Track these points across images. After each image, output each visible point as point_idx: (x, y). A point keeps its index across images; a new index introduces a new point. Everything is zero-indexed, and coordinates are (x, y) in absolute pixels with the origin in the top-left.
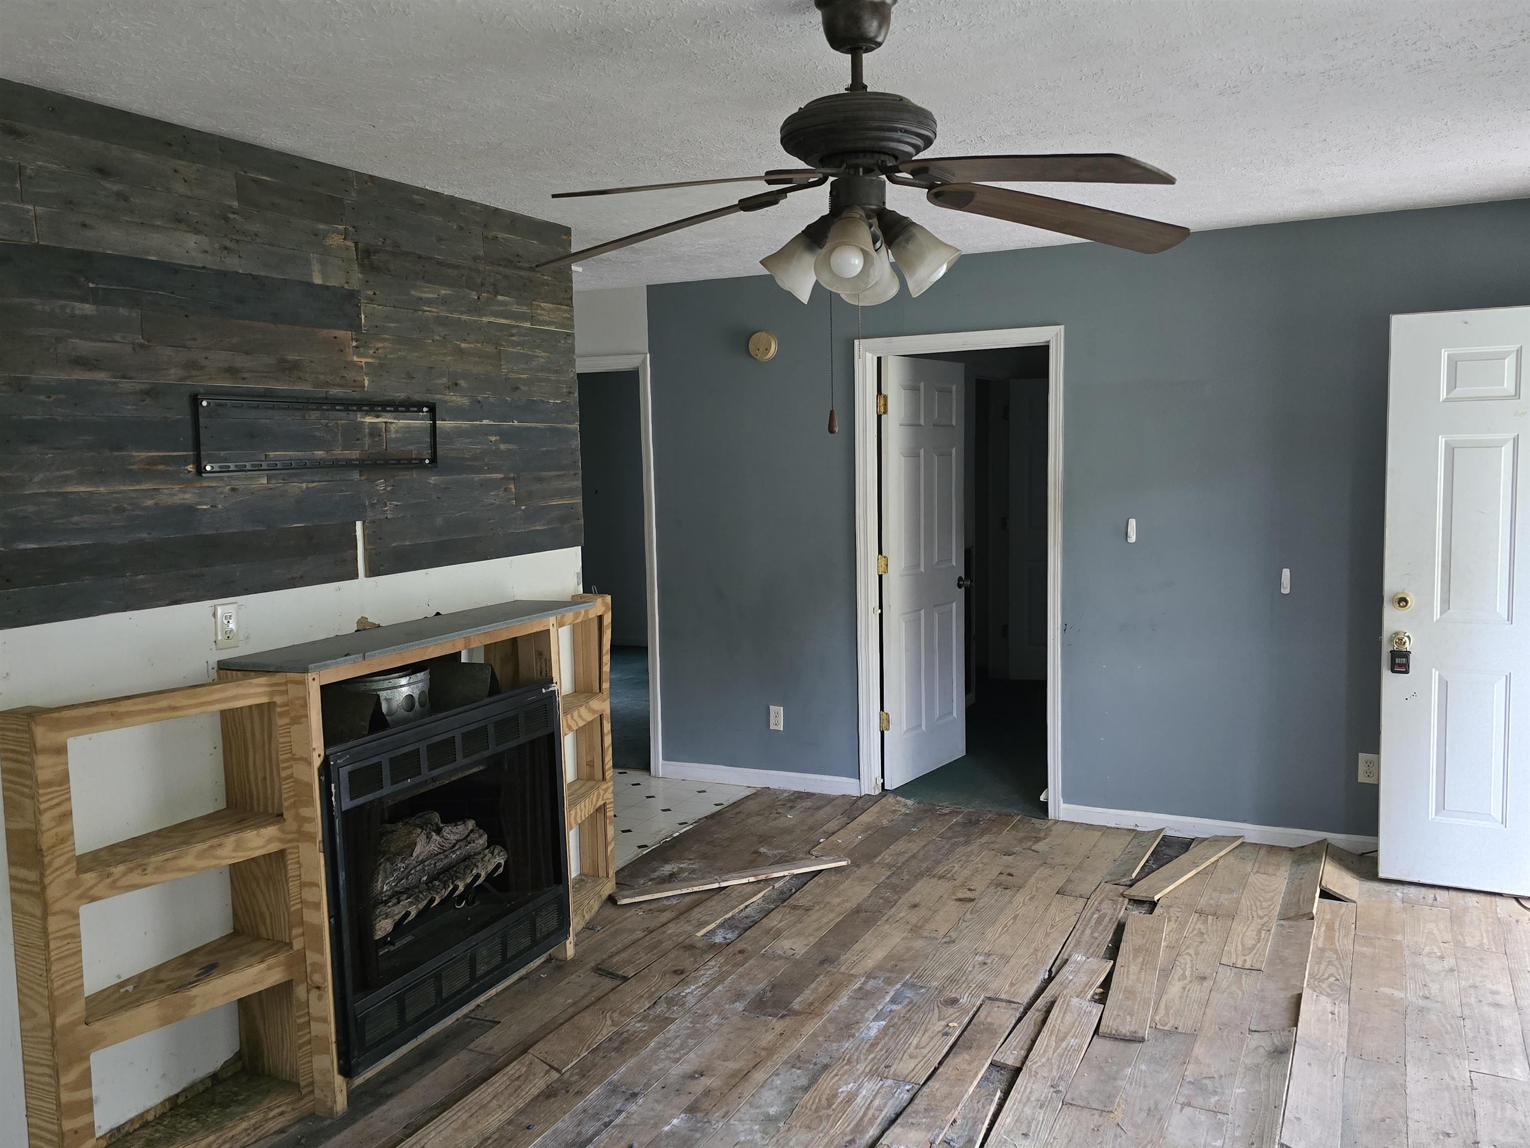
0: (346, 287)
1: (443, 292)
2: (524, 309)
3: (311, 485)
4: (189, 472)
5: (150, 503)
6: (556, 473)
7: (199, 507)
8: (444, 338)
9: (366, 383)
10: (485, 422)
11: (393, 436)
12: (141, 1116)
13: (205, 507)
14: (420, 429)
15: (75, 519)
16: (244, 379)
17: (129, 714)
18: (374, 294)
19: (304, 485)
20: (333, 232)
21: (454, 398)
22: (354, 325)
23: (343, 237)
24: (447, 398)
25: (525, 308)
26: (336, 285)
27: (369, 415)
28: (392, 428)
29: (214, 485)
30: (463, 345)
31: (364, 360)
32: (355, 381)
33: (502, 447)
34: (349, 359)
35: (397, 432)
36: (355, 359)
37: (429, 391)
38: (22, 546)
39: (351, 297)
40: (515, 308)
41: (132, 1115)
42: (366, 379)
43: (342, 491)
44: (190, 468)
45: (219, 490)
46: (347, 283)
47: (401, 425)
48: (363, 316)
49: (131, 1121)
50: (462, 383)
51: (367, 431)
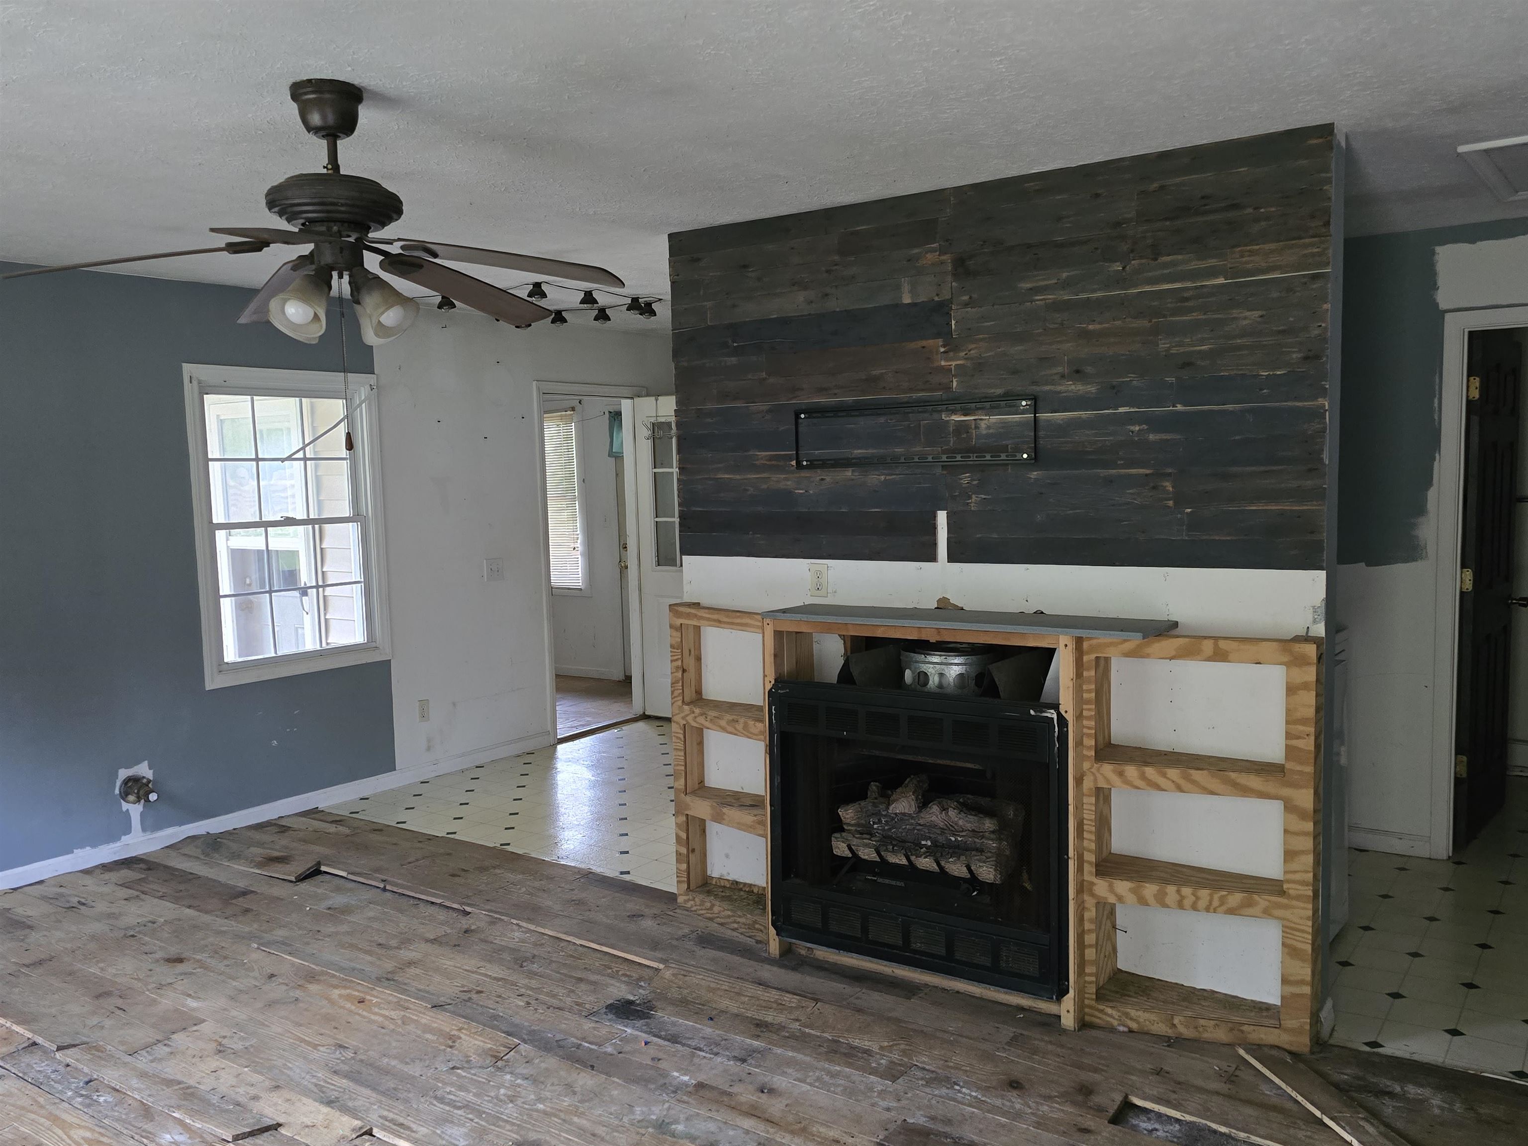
0: (936, 299)
1: (1065, 275)
2: (1213, 262)
3: (888, 478)
4: (793, 466)
5: (765, 486)
6: (1262, 468)
7: (796, 491)
8: (1062, 324)
9: (955, 384)
10: (1121, 410)
11: (984, 432)
12: (750, 885)
13: (801, 491)
14: (1020, 424)
15: (722, 495)
16: (835, 394)
17: (746, 625)
18: (970, 298)
19: (883, 478)
20: (927, 253)
21: (1073, 387)
22: (945, 333)
23: (938, 253)
24: (1059, 388)
25: (1215, 260)
26: (926, 300)
27: (955, 414)
28: (983, 425)
29: (808, 475)
30: (1091, 327)
31: (954, 363)
32: (940, 384)
33: (1151, 437)
34: (936, 364)
35: (988, 427)
36: (943, 363)
37: (1035, 383)
38: (694, 509)
39: (941, 309)
40: (1195, 265)
41: (748, 882)
42: (954, 380)
43: (920, 483)
44: (794, 463)
45: (812, 479)
46: (938, 295)
47: (994, 421)
48: (953, 322)
49: (745, 884)
50: (1089, 369)
51: (951, 429)
